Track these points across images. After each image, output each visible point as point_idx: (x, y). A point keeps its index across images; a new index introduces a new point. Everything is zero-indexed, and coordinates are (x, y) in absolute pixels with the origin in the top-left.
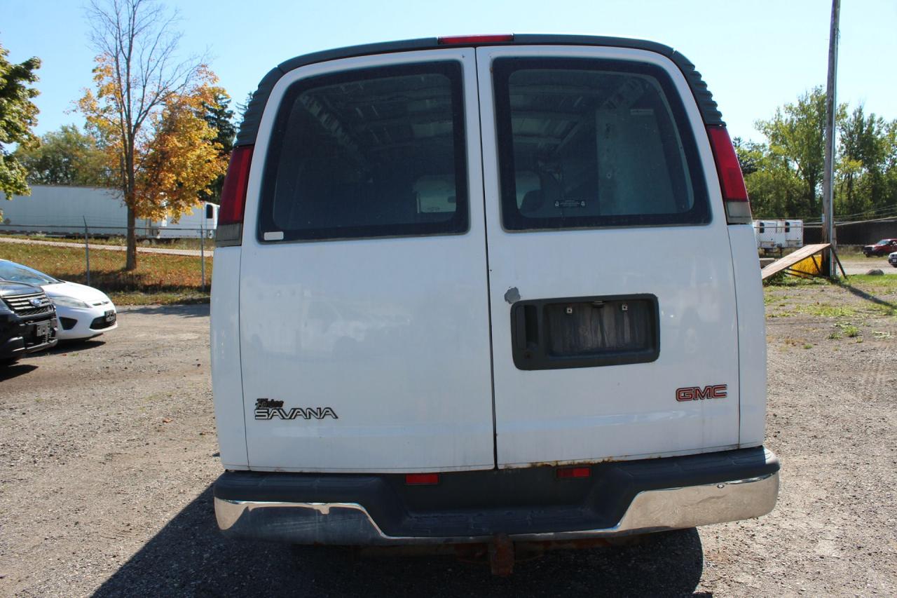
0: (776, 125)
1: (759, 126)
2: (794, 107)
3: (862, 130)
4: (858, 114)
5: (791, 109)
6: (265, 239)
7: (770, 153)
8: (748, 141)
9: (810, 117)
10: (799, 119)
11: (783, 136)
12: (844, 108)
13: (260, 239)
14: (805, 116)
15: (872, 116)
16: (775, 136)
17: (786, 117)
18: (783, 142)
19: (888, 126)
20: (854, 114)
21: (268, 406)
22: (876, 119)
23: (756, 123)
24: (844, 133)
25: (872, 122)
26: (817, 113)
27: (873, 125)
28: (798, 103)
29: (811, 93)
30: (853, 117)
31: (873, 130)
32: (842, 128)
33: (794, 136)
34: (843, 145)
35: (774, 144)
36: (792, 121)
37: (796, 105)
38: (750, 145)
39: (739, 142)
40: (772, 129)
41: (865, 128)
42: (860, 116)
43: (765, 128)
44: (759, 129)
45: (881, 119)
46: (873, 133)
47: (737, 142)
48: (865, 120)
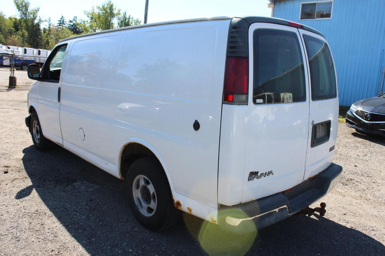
0: (92, 14)
1: (85, 13)
2: (100, 7)
3: (126, 21)
4: (124, 14)
5: (99, 7)
6: (257, 102)
7: (89, 25)
8: (80, 19)
9: (106, 12)
10: (102, 13)
11: (95, 19)
12: (120, 11)
13: (255, 102)
14: (104, 12)
15: (130, 16)
16: (92, 18)
17: (97, 11)
18: (95, 21)
19: (135, 21)
20: (123, 14)
21: (253, 175)
22: (131, 17)
23: (84, 12)
24: (119, 21)
25: (129, 18)
26: (109, 11)
27: (130, 20)
28: (102, 6)
29: (107, 3)
30: (123, 15)
31: (130, 22)
32: (118, 19)
33: (100, 20)
34: (118, 26)
35: (91, 22)
36: (99, 13)
37: (101, 7)
38: (81, 21)
39: (76, 18)
40: (91, 15)
41: (127, 20)
42: (125, 16)
43: (88, 14)
44: (85, 14)
45: (133, 18)
46: (130, 23)
47: (75, 18)
48: (127, 17)
